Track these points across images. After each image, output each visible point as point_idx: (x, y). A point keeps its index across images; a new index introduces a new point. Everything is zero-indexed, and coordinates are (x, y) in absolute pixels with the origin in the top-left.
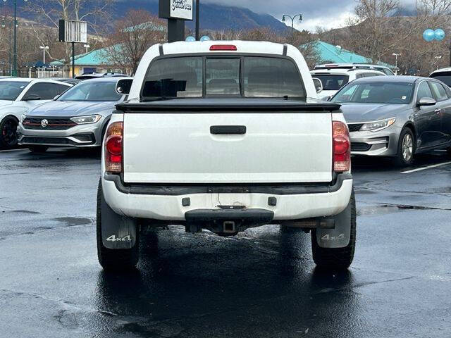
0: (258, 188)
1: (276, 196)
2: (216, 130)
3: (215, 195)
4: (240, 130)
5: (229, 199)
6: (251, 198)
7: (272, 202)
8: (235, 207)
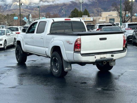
0: (108, 53)
1: (113, 54)
2: (101, 39)
3: (99, 55)
4: (105, 39)
5: (102, 56)
6: (107, 55)
7: (112, 56)
8: (104, 58)
